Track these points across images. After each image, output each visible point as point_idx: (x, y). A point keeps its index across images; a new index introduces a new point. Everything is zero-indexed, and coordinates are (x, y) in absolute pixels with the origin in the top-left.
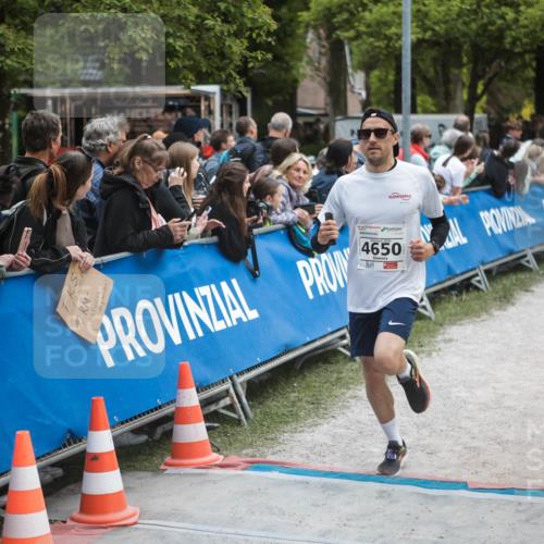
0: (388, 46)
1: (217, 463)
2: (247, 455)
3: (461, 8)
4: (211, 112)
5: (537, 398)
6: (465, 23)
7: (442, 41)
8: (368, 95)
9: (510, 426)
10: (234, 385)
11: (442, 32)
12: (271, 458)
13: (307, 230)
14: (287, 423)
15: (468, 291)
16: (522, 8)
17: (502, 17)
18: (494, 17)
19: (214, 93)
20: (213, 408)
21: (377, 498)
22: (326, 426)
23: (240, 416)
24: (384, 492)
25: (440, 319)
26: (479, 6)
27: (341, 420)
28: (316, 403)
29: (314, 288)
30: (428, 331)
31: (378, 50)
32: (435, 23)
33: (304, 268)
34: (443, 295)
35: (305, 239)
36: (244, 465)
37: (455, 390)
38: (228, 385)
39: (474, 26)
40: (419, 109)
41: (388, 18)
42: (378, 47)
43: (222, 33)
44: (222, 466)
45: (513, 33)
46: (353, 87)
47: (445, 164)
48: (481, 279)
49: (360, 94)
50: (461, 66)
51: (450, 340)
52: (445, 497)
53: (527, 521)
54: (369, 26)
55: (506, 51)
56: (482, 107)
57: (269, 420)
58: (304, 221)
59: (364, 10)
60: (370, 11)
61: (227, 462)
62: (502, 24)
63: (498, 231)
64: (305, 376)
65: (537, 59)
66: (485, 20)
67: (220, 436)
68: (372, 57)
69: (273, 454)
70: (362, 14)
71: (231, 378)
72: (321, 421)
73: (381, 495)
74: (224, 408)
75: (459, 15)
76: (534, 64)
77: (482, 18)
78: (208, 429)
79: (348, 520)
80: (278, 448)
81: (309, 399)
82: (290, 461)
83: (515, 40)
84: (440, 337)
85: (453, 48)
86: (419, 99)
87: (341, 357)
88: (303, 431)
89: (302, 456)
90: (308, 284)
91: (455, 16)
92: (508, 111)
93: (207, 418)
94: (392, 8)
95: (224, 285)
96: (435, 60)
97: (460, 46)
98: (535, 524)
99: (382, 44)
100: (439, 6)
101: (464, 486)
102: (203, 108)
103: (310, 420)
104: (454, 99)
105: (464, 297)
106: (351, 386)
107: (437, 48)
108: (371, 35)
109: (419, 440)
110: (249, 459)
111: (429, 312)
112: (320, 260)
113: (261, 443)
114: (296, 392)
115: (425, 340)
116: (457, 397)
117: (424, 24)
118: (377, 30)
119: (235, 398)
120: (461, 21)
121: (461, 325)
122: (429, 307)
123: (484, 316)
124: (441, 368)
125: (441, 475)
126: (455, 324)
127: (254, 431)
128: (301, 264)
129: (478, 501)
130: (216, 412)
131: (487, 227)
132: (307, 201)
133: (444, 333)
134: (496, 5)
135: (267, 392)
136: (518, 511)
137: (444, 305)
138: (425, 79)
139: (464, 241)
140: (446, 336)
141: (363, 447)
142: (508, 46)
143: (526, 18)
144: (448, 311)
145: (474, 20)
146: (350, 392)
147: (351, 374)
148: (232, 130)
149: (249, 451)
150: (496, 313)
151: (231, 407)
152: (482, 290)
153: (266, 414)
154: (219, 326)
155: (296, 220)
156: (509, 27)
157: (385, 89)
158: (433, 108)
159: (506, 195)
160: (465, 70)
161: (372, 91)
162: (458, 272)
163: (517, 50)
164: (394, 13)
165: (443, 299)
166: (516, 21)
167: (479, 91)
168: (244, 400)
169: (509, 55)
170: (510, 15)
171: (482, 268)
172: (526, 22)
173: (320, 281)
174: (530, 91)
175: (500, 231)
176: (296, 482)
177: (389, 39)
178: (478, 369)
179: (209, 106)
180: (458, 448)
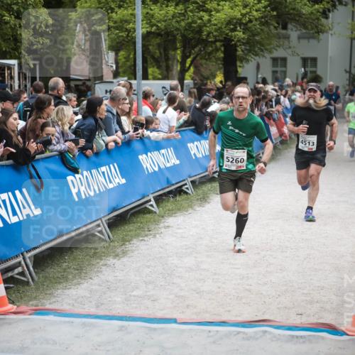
0: (128, 35)
1: (13, 311)
2: (32, 305)
3: (174, 12)
4: (12, 78)
5: (222, 263)
6: (177, 21)
7: (163, 33)
8: (117, 67)
9: (204, 282)
10: (24, 259)
11: (163, 27)
12: (48, 306)
13: (74, 156)
14: (60, 283)
15: (180, 194)
16: (213, 13)
17: (201, 18)
18: (196, 18)
19: (14, 65)
20: (10, 274)
21: (119, 331)
22: (85, 284)
23: (28, 279)
24: (123, 327)
25: (162, 213)
26: (186, 11)
27: (96, 280)
28: (80, 269)
29: (79, 194)
30: (155, 221)
31: (121, 38)
32: (158, 22)
33: (72, 181)
34: (164, 197)
35: (72, 161)
36: (30, 312)
37: (170, 259)
38: (20, 259)
39: (183, 24)
40: (150, 77)
41: (128, 18)
42: (122, 36)
43: (15, 25)
44: (15, 313)
45: (208, 29)
46: (107, 62)
47: (164, 112)
48: (188, 187)
49: (112, 66)
50: (176, 49)
51: (168, 227)
52: (162, 328)
53: (214, 342)
54: (115, 22)
55: (203, 40)
56: (190, 76)
57: (48, 282)
58: (72, 150)
59: (112, 13)
60: (116, 13)
61: (19, 310)
62: (200, 23)
63: (199, 156)
64: (73, 252)
65: (224, 45)
66: (190, 20)
67: (14, 293)
68: (117, 43)
69: (50, 304)
70: (110, 14)
71: (22, 254)
72: (83, 281)
73: (121, 329)
74: (17, 274)
75: (173, 17)
76: (223, 49)
77: (188, 19)
78: (6, 288)
79: (99, 346)
80: (54, 300)
81: (75, 267)
82: (61, 308)
83: (209, 33)
84: (162, 225)
85: (170, 38)
86: (150, 70)
87: (96, 239)
88: (70, 288)
89: (69, 304)
90: (74, 191)
91: (170, 17)
92: (207, 78)
93: (5, 281)
94: (130, 12)
95: (17, 192)
96: (159, 45)
97: (174, 36)
98: (220, 344)
99: (124, 34)
100: (160, 11)
101: (175, 321)
102: (6, 75)
103: (75, 281)
104: (171, 71)
105: (178, 198)
106: (103, 258)
107: (160, 37)
108: (116, 28)
109: (146, 292)
110: (34, 308)
111: (155, 209)
112: (82, 175)
113: (42, 297)
114: (67, 263)
115: (152, 227)
116: (172, 264)
117: (151, 22)
118: (121, 25)
119: (25, 268)
120: (174, 20)
121: (175, 217)
122: (155, 205)
123: (190, 211)
124: (162, 245)
125: (160, 314)
126: (171, 216)
127: (37, 289)
128: (70, 178)
129: (183, 331)
130: (12, 277)
131: (192, 153)
132: (74, 136)
133: (164, 222)
134: (197, 10)
135: (48, 263)
136: (208, 337)
137: (165, 204)
138: (153, 57)
139: (178, 162)
140: (166, 224)
141: (110, 297)
142: (204, 37)
143: (215, 19)
144: (167, 208)
145: (183, 20)
146: (102, 262)
147: (103, 250)
148: (26, 90)
149: (34, 302)
150: (198, 209)
151: (22, 274)
152: (190, 194)
153: (46, 277)
154: (14, 220)
155: (67, 149)
156: (205, 25)
157: (128, 63)
158: (160, 76)
159: (204, 133)
160: (179, 52)
161: (120, 65)
162: (174, 182)
163: (210, 40)
164: (132, 14)
165: (164, 199)
166: (209, 21)
167: (187, 65)
168: (31, 269)
169: (205, 43)
170: (206, 17)
171: (190, 180)
172: (215, 22)
173: (82, 189)
174: (221, 66)
175: (201, 156)
176: (65, 322)
177: (128, 31)
178: (186, 245)
179: (11, 73)
180: (171, 297)
